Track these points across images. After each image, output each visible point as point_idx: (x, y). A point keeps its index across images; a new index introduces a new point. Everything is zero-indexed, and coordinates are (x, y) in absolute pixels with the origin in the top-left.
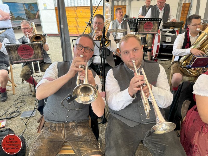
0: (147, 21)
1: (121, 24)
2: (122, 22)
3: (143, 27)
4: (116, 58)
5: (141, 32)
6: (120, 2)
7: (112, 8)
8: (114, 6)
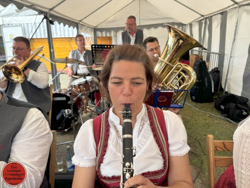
0: (104, 49)
1: (83, 55)
2: (85, 52)
3: (100, 56)
4: (65, 98)
6: (104, 33)
7: (95, 40)
8: (97, 37)
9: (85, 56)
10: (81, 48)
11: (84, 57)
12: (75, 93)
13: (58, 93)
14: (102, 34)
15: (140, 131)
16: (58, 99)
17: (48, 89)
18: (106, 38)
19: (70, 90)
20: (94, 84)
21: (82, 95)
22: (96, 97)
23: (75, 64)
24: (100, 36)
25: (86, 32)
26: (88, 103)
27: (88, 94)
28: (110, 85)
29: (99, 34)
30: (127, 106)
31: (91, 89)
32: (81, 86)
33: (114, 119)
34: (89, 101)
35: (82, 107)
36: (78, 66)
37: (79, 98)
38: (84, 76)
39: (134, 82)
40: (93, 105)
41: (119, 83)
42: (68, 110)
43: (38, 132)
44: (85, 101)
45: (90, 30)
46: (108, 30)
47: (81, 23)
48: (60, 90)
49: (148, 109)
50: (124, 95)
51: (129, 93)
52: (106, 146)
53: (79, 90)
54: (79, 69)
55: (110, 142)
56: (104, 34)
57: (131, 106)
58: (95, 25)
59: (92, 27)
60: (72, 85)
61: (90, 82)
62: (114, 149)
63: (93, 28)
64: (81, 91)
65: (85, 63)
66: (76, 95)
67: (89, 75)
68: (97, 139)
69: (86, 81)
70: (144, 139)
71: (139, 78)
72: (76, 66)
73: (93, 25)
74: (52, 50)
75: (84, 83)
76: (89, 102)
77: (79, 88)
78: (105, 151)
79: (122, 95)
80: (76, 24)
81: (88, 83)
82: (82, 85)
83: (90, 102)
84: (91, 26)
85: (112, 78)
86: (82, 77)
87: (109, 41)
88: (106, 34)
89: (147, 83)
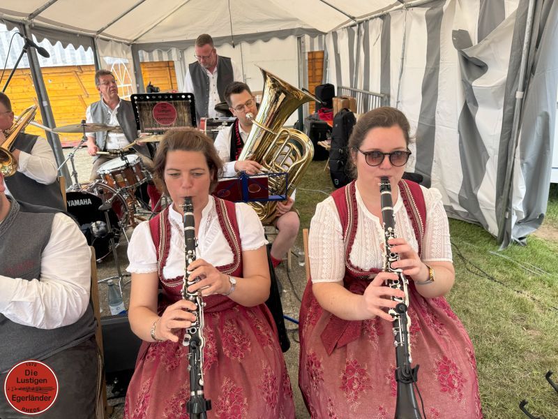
0: (157, 102)
1: (115, 112)
2: (118, 106)
3: (150, 115)
4: (89, 200)
5: (149, 129)
6: (155, 54)
7: (135, 69)
8: (140, 63)
9: (120, 115)
10: (111, 98)
11: (117, 116)
12: (107, 190)
13: (74, 191)
14: (151, 57)
15: (207, 228)
16: (77, 203)
17: (56, 185)
18: (162, 65)
19: (97, 185)
20: (143, 170)
21: (122, 192)
22: (151, 193)
23: (101, 133)
24: (147, 60)
25: (114, 53)
26: (135, 209)
27: (134, 190)
28: (167, 177)
29: (144, 56)
30: (188, 199)
31: (139, 180)
32: (119, 176)
33: (176, 217)
34: (137, 203)
35: (124, 216)
36: (107, 136)
37: (116, 198)
38: (123, 154)
39: (194, 173)
40: (147, 211)
41: (177, 174)
42: (96, 224)
43: (72, 242)
44: (129, 204)
45: (123, 49)
46: (164, 47)
47: (100, 36)
48: (78, 186)
49: (217, 202)
50: (183, 188)
51: (189, 185)
52: (168, 247)
53: (115, 183)
54: (111, 142)
55: (172, 243)
56: (155, 56)
57: (193, 199)
58: (132, 37)
59: (126, 41)
60: (100, 175)
61: (135, 166)
62: (177, 249)
63: (129, 45)
64: (118, 185)
65: (121, 129)
66: (111, 194)
67: (131, 151)
68: (156, 241)
69: (128, 164)
70: (212, 236)
71: (199, 169)
72: (103, 136)
73: (129, 38)
74: (45, 104)
75: (123, 168)
76: (138, 206)
77: (115, 178)
78: (168, 253)
79: (181, 188)
80: (90, 40)
81: (132, 167)
82: (119, 172)
83: (139, 204)
84: (124, 39)
85: (168, 170)
86: (117, 157)
87: (168, 71)
88: (160, 57)
89: (211, 173)
